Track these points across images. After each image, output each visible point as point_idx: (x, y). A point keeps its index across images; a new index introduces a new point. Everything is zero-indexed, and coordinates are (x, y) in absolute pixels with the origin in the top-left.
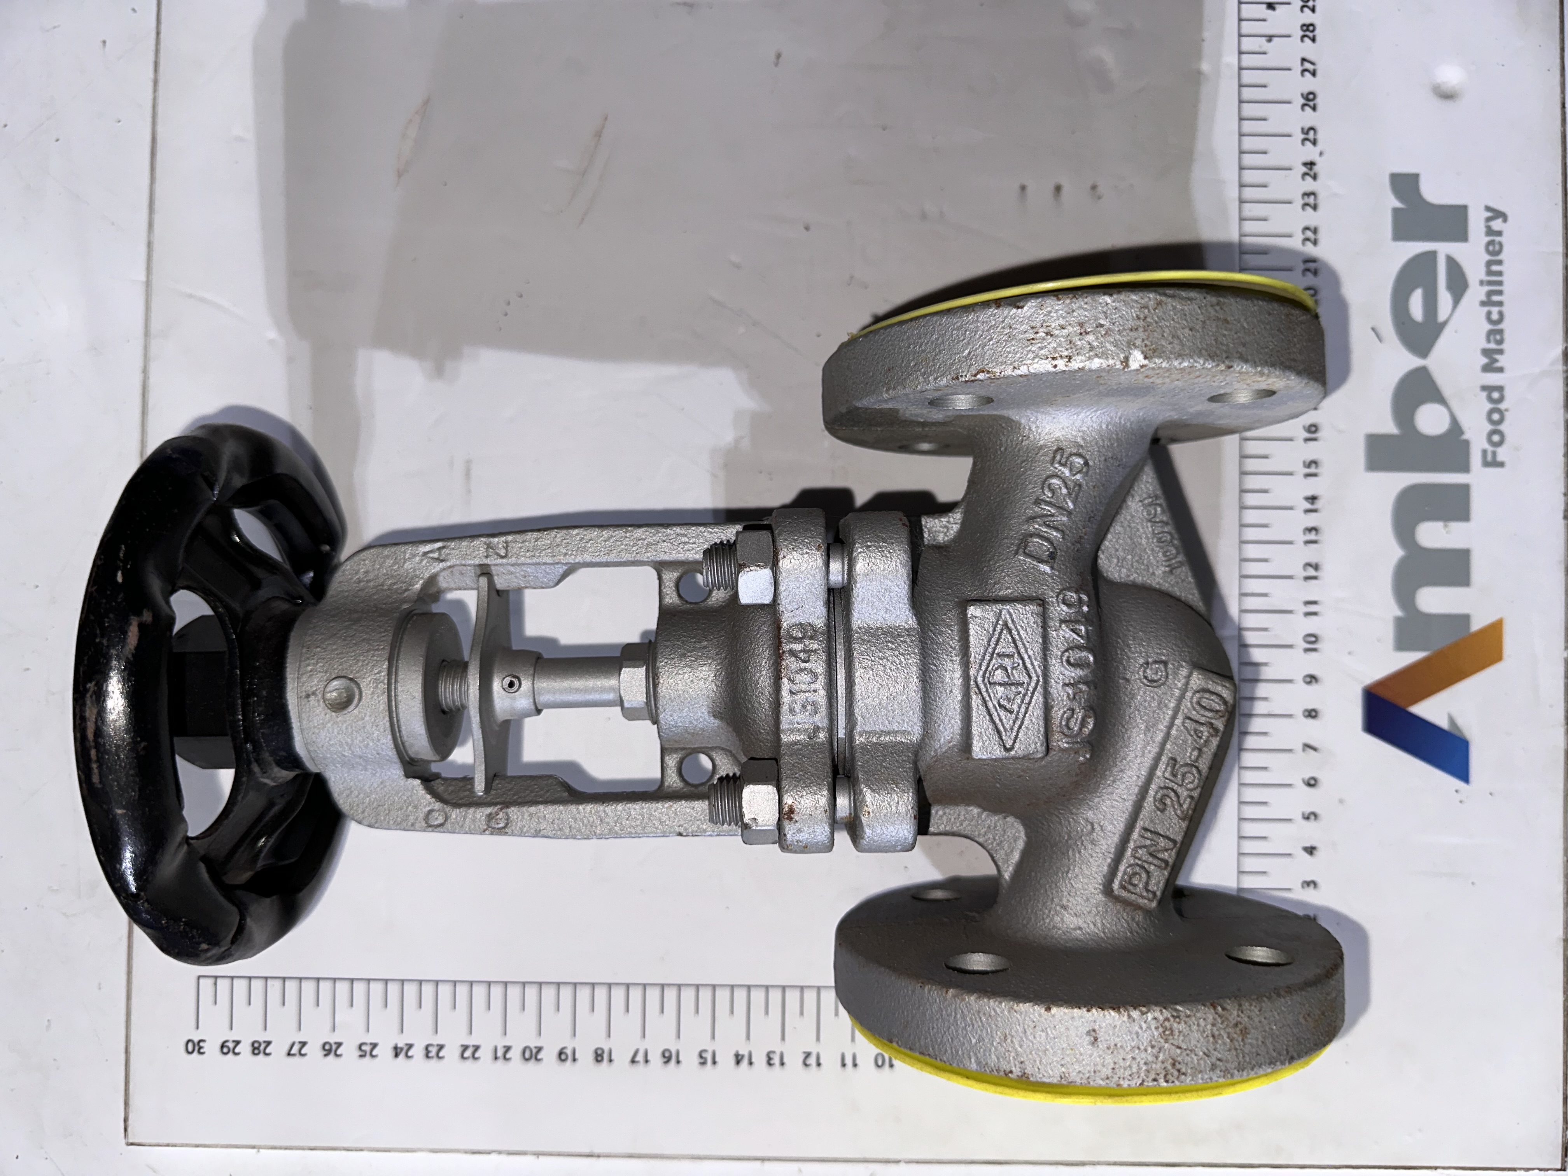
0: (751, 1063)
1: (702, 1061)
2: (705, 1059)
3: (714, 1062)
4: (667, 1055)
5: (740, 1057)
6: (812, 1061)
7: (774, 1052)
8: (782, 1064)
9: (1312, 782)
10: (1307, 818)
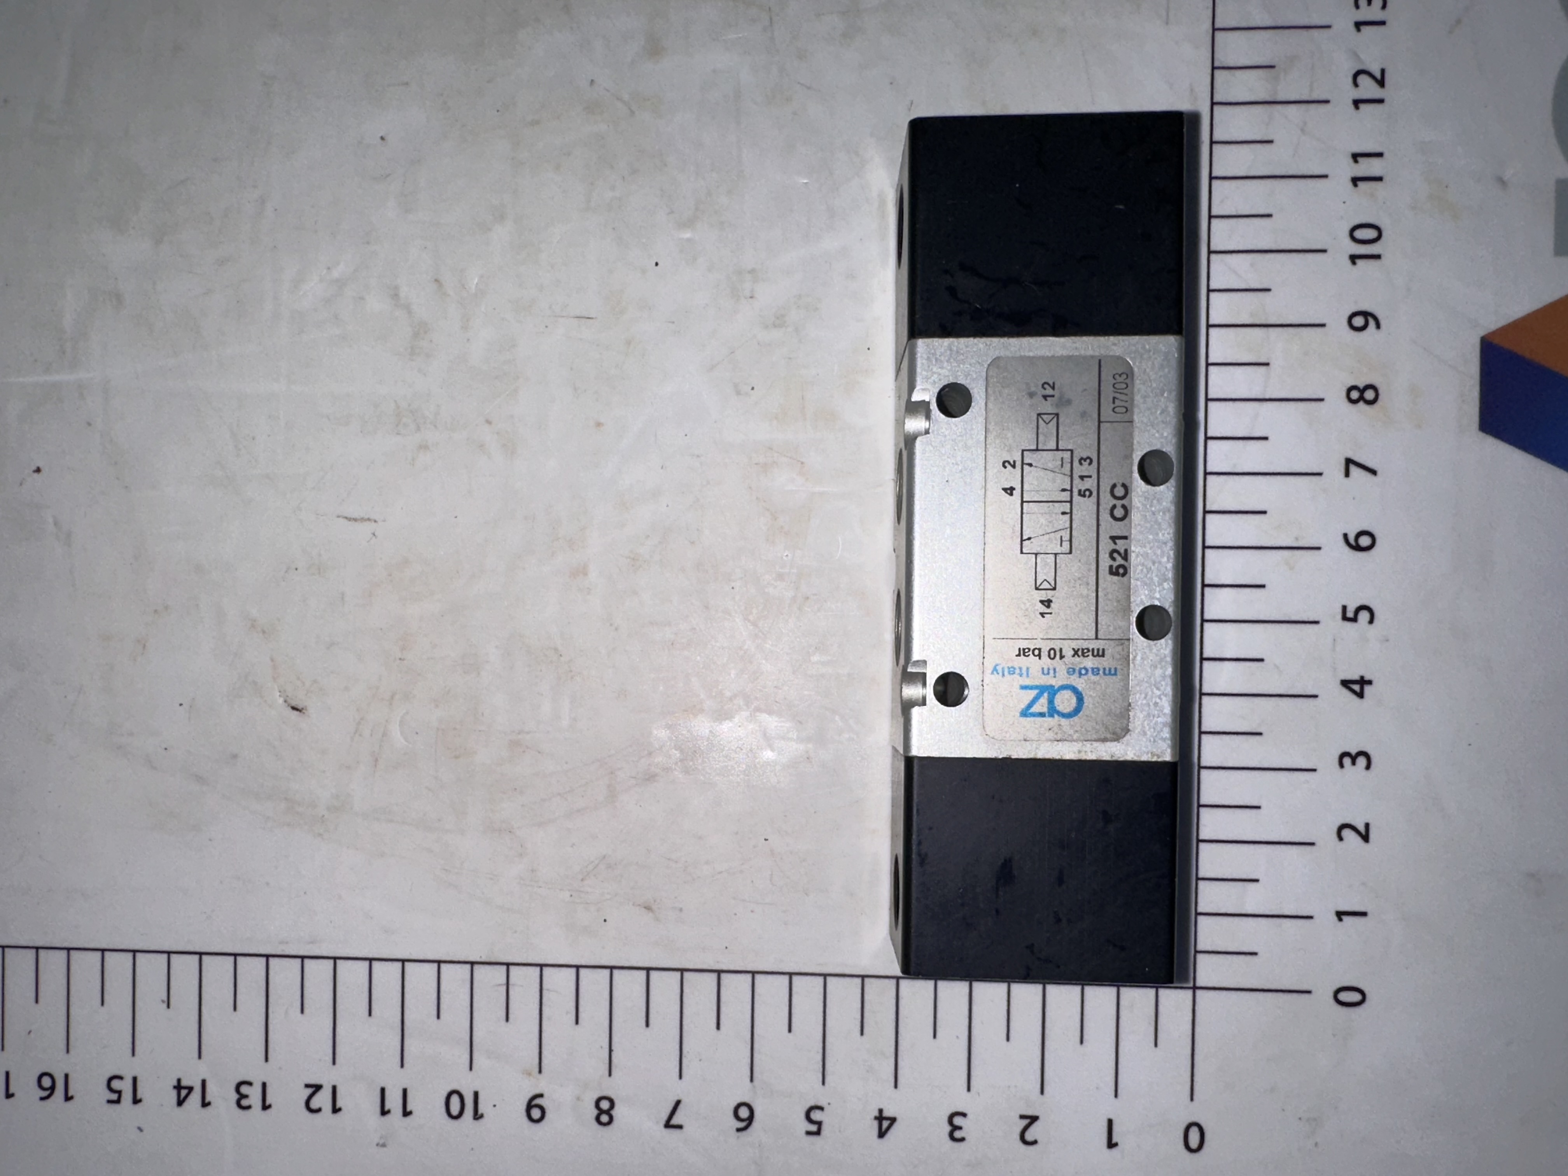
0: (205, 1104)
1: (114, 1097)
2: (119, 1093)
3: (136, 1101)
4: (47, 1082)
5: (184, 1093)
6: (322, 1100)
7: (250, 1084)
8: (265, 1107)
9: (1365, 541)
10: (1349, 617)
